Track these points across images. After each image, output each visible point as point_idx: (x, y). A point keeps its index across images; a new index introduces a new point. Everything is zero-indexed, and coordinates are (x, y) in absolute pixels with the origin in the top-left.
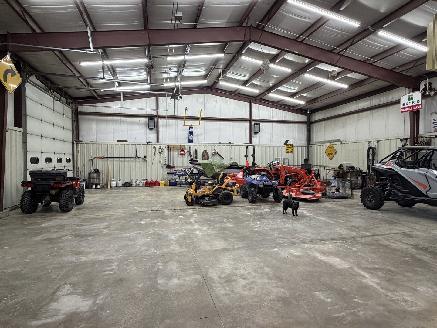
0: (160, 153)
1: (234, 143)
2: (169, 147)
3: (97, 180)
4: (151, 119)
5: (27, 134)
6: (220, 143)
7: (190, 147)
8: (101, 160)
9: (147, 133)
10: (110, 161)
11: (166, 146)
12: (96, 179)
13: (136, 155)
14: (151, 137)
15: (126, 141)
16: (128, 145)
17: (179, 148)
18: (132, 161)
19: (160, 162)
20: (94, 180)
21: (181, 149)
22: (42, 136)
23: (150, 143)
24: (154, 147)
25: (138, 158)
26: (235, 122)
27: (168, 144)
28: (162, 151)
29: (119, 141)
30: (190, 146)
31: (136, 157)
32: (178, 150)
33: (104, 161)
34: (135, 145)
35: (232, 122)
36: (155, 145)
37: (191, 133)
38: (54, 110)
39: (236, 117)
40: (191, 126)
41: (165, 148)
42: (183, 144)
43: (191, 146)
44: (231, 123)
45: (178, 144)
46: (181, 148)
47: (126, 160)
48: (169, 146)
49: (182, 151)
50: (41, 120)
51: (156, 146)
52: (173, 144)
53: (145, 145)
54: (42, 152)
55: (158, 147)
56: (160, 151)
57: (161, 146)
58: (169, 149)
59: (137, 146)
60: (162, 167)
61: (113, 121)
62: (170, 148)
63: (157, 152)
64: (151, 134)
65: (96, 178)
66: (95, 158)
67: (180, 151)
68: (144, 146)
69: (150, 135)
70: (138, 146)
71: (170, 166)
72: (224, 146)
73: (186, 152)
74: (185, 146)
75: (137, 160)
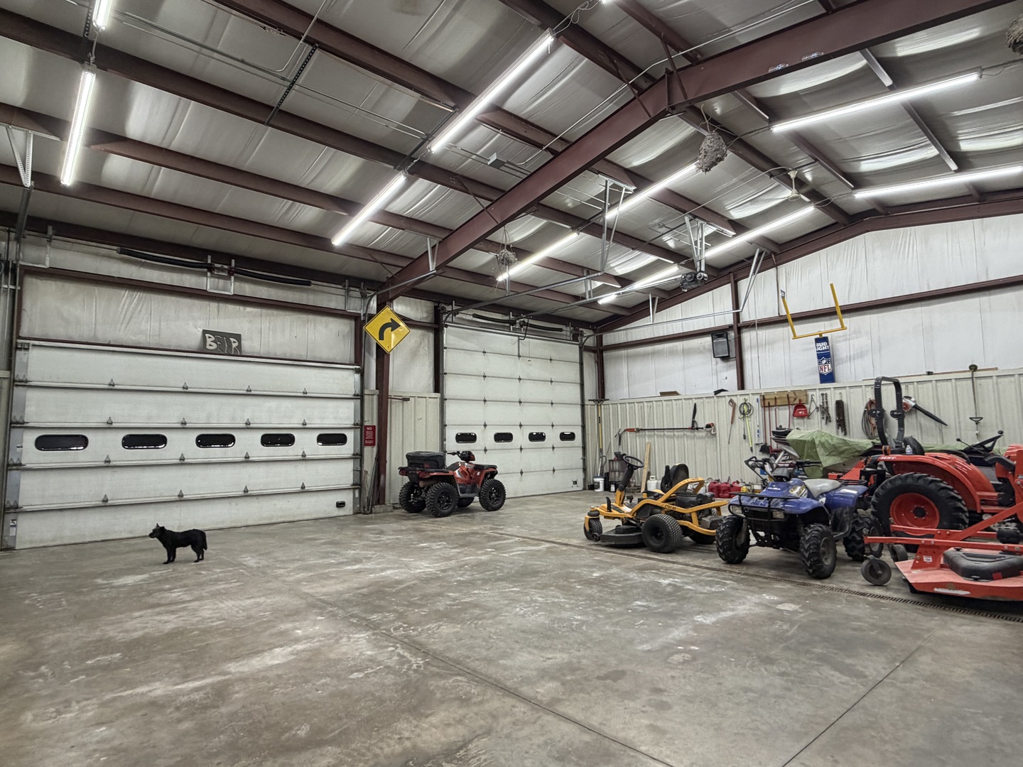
0: (744, 414)
1: (996, 369)
2: (764, 399)
3: (619, 475)
4: (720, 336)
5: (446, 399)
6: (929, 373)
7: (822, 394)
8: (633, 434)
9: (718, 369)
10: (649, 436)
11: (758, 397)
12: (617, 473)
13: (694, 422)
14: (726, 378)
15: (675, 393)
16: (678, 402)
17: (792, 400)
18: (687, 438)
19: (745, 438)
20: (615, 474)
21: (797, 402)
22: (485, 401)
23: (722, 394)
24: (731, 401)
25: (697, 429)
26: (995, 294)
27: (763, 392)
28: (749, 411)
29: (663, 394)
30: (824, 392)
31: (694, 427)
32: (789, 405)
33: (639, 437)
34: (691, 401)
35: (979, 296)
36: (732, 398)
37: (824, 356)
38: (519, 356)
39: (994, 276)
40: (821, 335)
41: (758, 401)
42: (803, 389)
43: (828, 392)
44: (978, 299)
45: (789, 390)
46: (795, 399)
47: (676, 433)
48: (766, 397)
49: (800, 406)
50: (485, 377)
51: (734, 399)
52: (776, 391)
53: (712, 399)
54: (485, 425)
55: (739, 401)
56: (746, 412)
57: (746, 397)
58: (767, 405)
59: (695, 401)
60: (752, 450)
61: (653, 353)
62: (768, 402)
63: (738, 414)
64: (727, 370)
65: (619, 471)
66: (625, 430)
67: (792, 408)
68: (709, 400)
69: (725, 374)
70: (698, 402)
71: (771, 446)
72: (949, 383)
73: (812, 407)
74: (810, 393)
75: (697, 433)
